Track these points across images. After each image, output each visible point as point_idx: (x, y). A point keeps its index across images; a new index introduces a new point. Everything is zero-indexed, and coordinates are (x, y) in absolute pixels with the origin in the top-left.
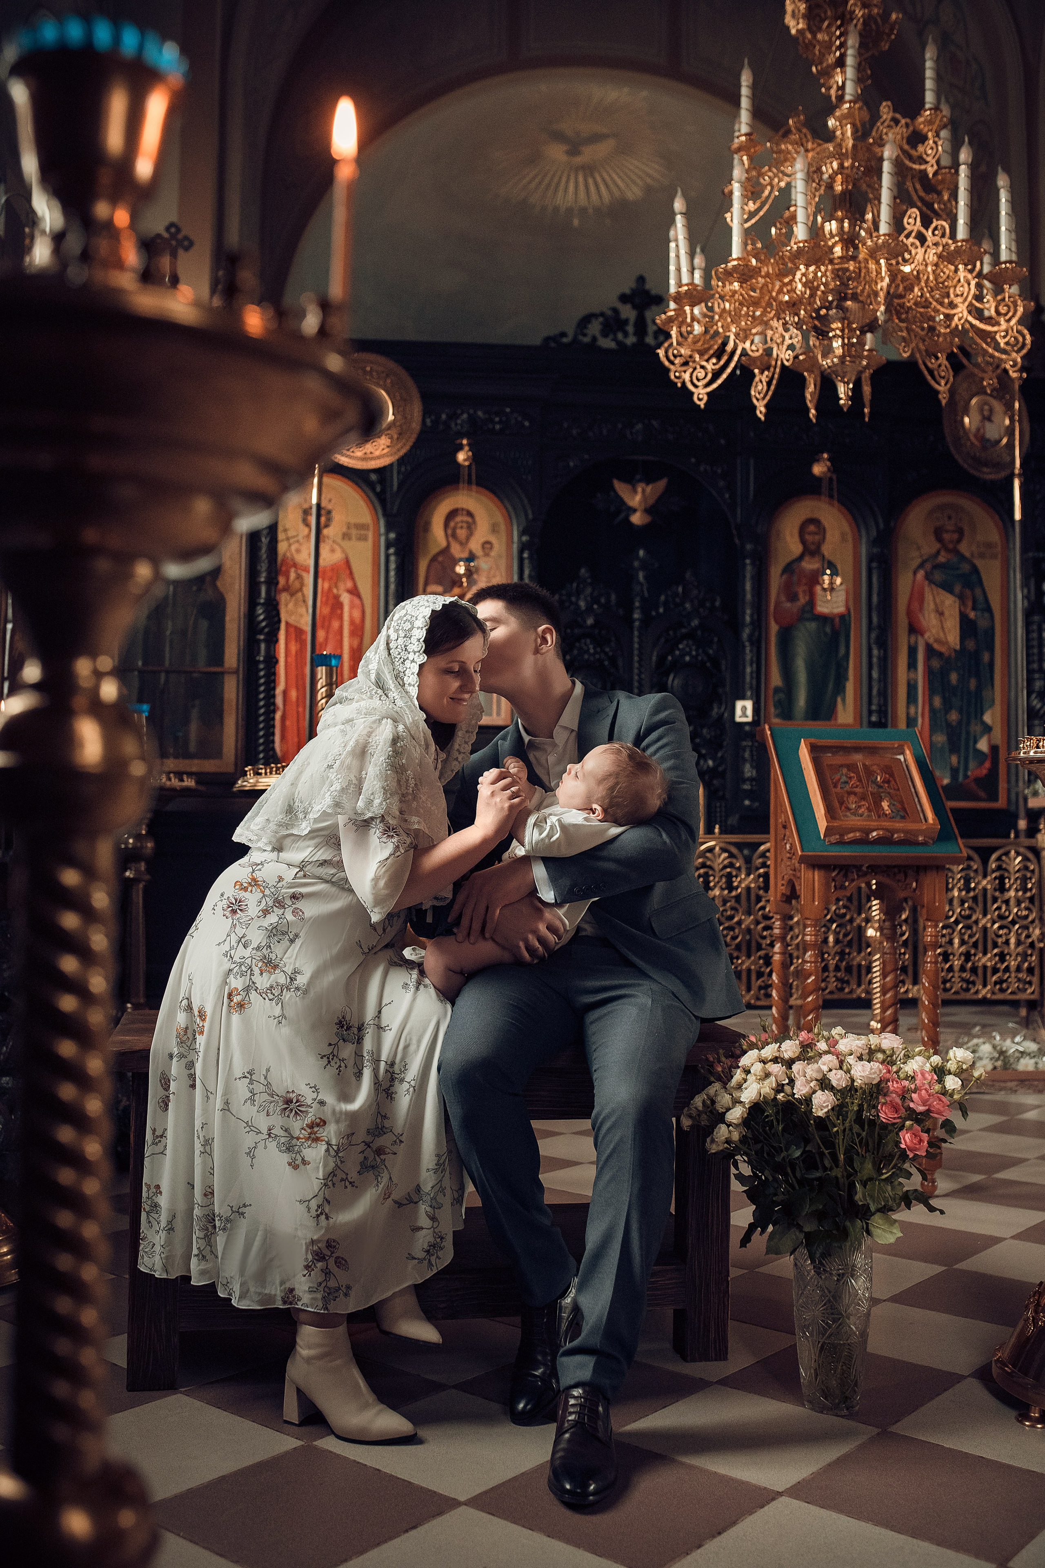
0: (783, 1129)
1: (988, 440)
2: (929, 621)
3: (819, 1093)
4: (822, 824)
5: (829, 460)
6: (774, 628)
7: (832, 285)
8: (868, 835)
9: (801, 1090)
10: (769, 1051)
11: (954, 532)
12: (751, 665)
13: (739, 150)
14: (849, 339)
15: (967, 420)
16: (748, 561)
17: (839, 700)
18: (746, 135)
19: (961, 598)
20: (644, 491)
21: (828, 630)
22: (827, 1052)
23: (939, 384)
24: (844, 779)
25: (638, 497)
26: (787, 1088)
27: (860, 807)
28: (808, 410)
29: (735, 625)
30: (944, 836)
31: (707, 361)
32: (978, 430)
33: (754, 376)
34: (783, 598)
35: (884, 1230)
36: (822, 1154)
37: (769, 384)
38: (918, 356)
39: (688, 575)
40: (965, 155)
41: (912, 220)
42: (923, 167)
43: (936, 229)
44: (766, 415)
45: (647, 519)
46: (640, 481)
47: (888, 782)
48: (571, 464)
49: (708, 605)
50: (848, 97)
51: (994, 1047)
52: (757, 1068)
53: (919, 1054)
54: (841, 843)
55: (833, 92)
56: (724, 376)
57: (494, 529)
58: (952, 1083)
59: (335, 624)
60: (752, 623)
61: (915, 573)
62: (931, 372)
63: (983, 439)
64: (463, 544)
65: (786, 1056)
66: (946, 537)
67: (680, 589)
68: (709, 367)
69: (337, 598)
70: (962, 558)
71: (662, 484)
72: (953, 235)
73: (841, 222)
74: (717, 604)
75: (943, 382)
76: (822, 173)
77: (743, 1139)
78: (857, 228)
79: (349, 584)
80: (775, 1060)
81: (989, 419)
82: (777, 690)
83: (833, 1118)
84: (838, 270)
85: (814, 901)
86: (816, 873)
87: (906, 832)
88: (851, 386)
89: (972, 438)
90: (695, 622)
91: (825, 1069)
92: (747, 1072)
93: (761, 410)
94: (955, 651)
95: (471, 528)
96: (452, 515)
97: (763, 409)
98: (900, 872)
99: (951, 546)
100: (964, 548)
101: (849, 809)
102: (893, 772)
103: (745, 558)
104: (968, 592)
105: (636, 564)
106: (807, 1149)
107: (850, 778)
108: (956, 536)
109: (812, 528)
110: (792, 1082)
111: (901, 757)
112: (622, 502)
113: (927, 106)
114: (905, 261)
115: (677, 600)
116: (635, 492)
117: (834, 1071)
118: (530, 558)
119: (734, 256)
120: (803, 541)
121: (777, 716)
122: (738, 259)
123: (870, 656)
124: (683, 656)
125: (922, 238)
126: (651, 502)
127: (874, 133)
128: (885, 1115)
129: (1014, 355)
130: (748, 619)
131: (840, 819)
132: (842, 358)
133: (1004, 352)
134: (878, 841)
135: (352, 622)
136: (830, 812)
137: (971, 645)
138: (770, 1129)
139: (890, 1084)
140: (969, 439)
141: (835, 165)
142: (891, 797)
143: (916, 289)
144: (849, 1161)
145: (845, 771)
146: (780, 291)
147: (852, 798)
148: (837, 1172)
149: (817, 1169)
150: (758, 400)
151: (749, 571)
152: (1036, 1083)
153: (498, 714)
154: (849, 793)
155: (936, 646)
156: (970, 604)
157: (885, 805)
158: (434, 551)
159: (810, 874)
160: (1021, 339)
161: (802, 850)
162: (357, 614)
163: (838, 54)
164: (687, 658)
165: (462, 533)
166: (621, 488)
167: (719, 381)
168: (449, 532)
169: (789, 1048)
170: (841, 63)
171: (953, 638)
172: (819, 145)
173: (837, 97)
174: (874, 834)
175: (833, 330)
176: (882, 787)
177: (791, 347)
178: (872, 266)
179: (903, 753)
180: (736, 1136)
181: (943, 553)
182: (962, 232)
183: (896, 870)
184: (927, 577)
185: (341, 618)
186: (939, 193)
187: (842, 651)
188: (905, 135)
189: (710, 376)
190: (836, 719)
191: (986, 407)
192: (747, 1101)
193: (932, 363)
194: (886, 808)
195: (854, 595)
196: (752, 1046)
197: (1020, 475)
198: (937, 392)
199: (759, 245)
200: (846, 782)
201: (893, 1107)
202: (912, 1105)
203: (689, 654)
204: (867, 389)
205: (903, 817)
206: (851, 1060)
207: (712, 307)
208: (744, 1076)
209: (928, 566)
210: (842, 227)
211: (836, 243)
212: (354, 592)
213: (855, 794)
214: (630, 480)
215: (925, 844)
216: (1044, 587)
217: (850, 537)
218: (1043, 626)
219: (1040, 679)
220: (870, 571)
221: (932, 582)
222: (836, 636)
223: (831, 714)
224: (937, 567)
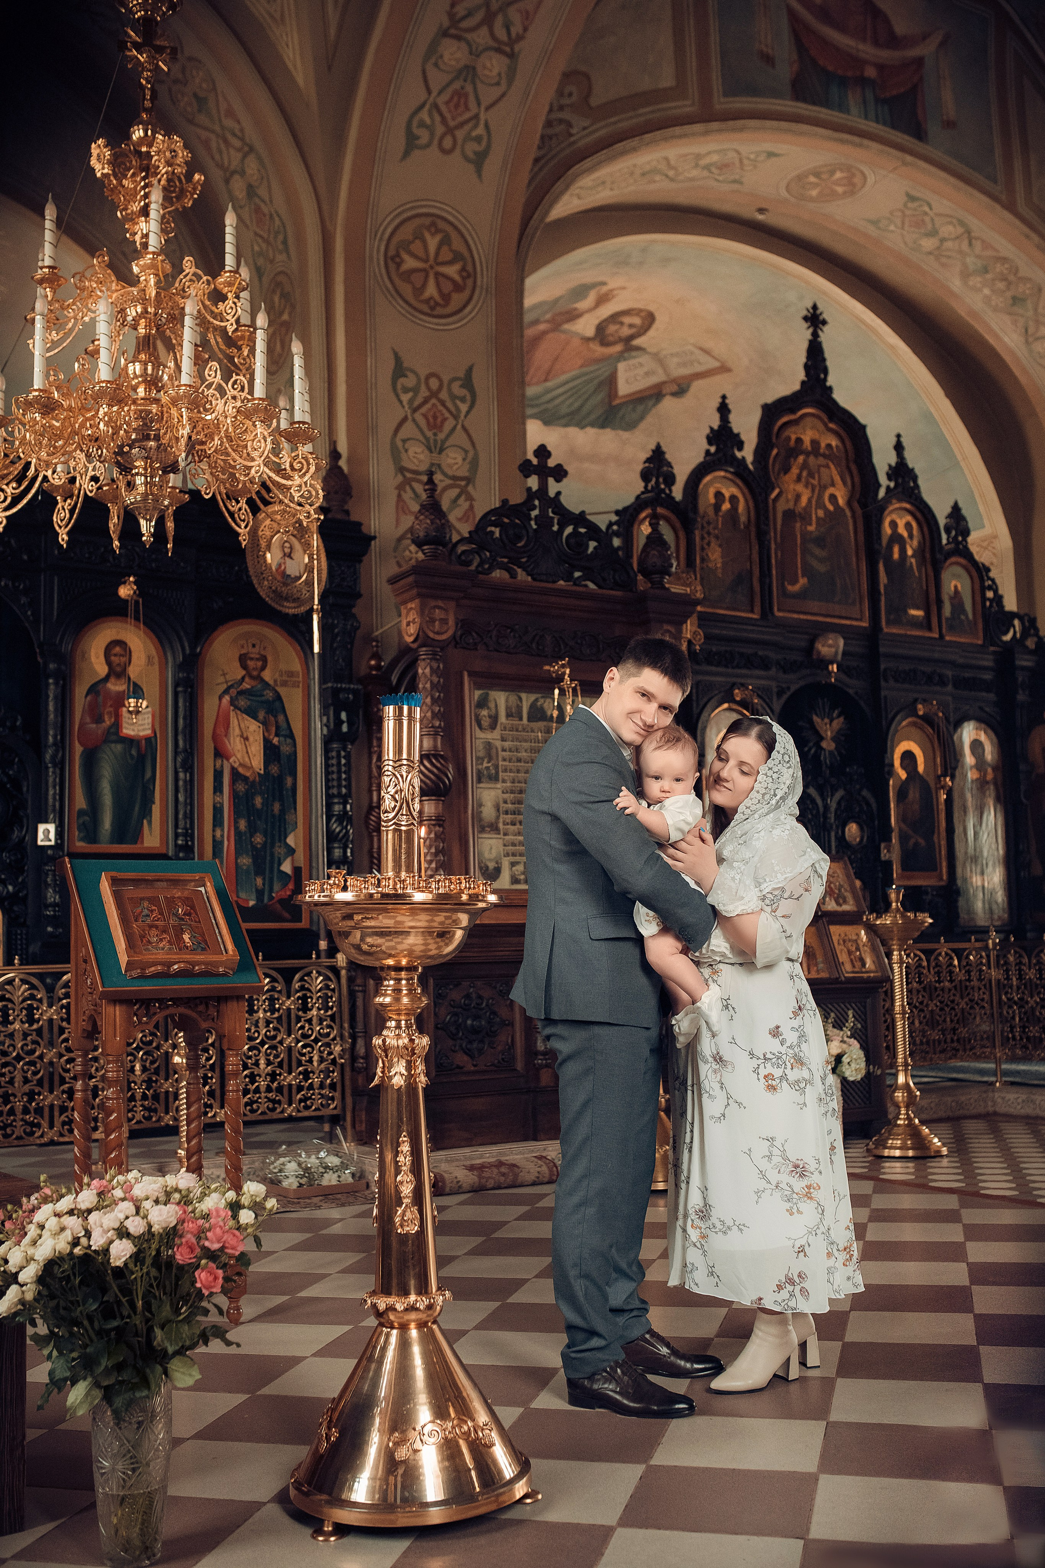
0: (81, 1282)
1: (288, 576)
2: (235, 745)
3: (117, 1242)
4: (123, 959)
5: (135, 583)
6: (78, 749)
7: (134, 425)
8: (169, 967)
9: (97, 1241)
10: (65, 1204)
11: (258, 659)
12: (54, 787)
13: (41, 282)
14: (152, 477)
15: (268, 556)
16: (51, 681)
17: (145, 822)
18: (49, 267)
19: (265, 723)
21: (134, 752)
22: (123, 1200)
23: (240, 527)
24: (146, 912)
26: (84, 1241)
27: (161, 940)
28: (111, 540)
29: (37, 746)
30: (244, 966)
31: (7, 484)
32: (280, 565)
33: (57, 503)
34: (88, 720)
35: (183, 1373)
36: (119, 1303)
37: (72, 512)
38: (219, 498)
40: (262, 320)
41: (213, 373)
42: (223, 324)
43: (235, 382)
44: (68, 543)
47: (189, 914)
50: (151, 249)
51: (299, 1165)
52: (52, 1224)
53: (215, 1190)
54: (142, 977)
55: (138, 238)
56: (25, 501)
58: (246, 1217)
60: (55, 744)
61: (220, 698)
62: (232, 515)
63: (283, 575)
65: (83, 1206)
66: (251, 664)
68: (9, 490)
70: (266, 685)
72: (251, 392)
73: (145, 364)
74: (18, 723)
75: (243, 525)
76: (126, 315)
77: (37, 1299)
78: (160, 373)
80: (71, 1213)
81: (290, 556)
82: (81, 813)
83: (131, 1266)
84: (141, 411)
85: (115, 1036)
86: (117, 1008)
87: (206, 963)
88: (153, 523)
89: (273, 572)
91: (122, 1216)
92: (42, 1227)
93: (63, 537)
94: (259, 775)
97: (66, 538)
98: (201, 1003)
99: (254, 673)
100: (267, 675)
101: (149, 942)
102: (193, 904)
103: (48, 677)
104: (271, 719)
106: (105, 1299)
107: (152, 911)
108: (260, 664)
109: (118, 649)
110: (88, 1234)
111: (202, 889)
113: (227, 268)
114: (206, 410)
117: (131, 1219)
119: (36, 387)
120: (109, 663)
121: (81, 839)
122: (39, 390)
123: (176, 779)
125: (222, 392)
127: (177, 285)
128: (181, 1256)
129: (308, 507)
130: (50, 740)
131: (141, 953)
132: (145, 496)
133: (300, 504)
134: (181, 974)
136: (131, 945)
137: (274, 769)
138: (67, 1284)
139: (186, 1225)
140: (270, 573)
141: (139, 310)
142: (192, 930)
143: (216, 438)
144: (147, 1306)
145: (146, 904)
146: (82, 425)
147: (154, 932)
148: (137, 1320)
149: (115, 1318)
150: (60, 527)
151: (52, 691)
152: (339, 1196)
154: (151, 927)
155: (241, 770)
156: (273, 730)
157: (186, 937)
159: (110, 1009)
160: (314, 493)
161: (103, 986)
163: (142, 203)
167: (19, 506)
169: (87, 1198)
170: (145, 212)
171: (257, 762)
172: (124, 287)
173: (141, 244)
174: (176, 967)
175: (136, 467)
176: (183, 919)
177: (95, 479)
178: (174, 411)
179: (204, 885)
180: (29, 1296)
181: (247, 679)
182: (259, 391)
183: (198, 1001)
184: (232, 702)
186: (239, 348)
187: (148, 775)
188: (207, 292)
189: (9, 500)
190: (142, 842)
191: (287, 545)
192: (41, 1259)
193: (233, 507)
194: (187, 940)
195: (160, 718)
196: (46, 1200)
197: (318, 611)
198: (238, 534)
199: (62, 377)
200: (148, 916)
201: (190, 1247)
202: (207, 1244)
204: (170, 525)
205: (203, 949)
206: (147, 1204)
207: (13, 432)
208: (39, 1232)
209: (233, 692)
210: (146, 369)
211: (139, 383)
213: (157, 927)
215: (225, 975)
216: (343, 716)
217: (156, 660)
218: (343, 753)
219: (339, 803)
220: (176, 695)
221: (237, 707)
222: (141, 758)
223: (137, 836)
224: (241, 693)
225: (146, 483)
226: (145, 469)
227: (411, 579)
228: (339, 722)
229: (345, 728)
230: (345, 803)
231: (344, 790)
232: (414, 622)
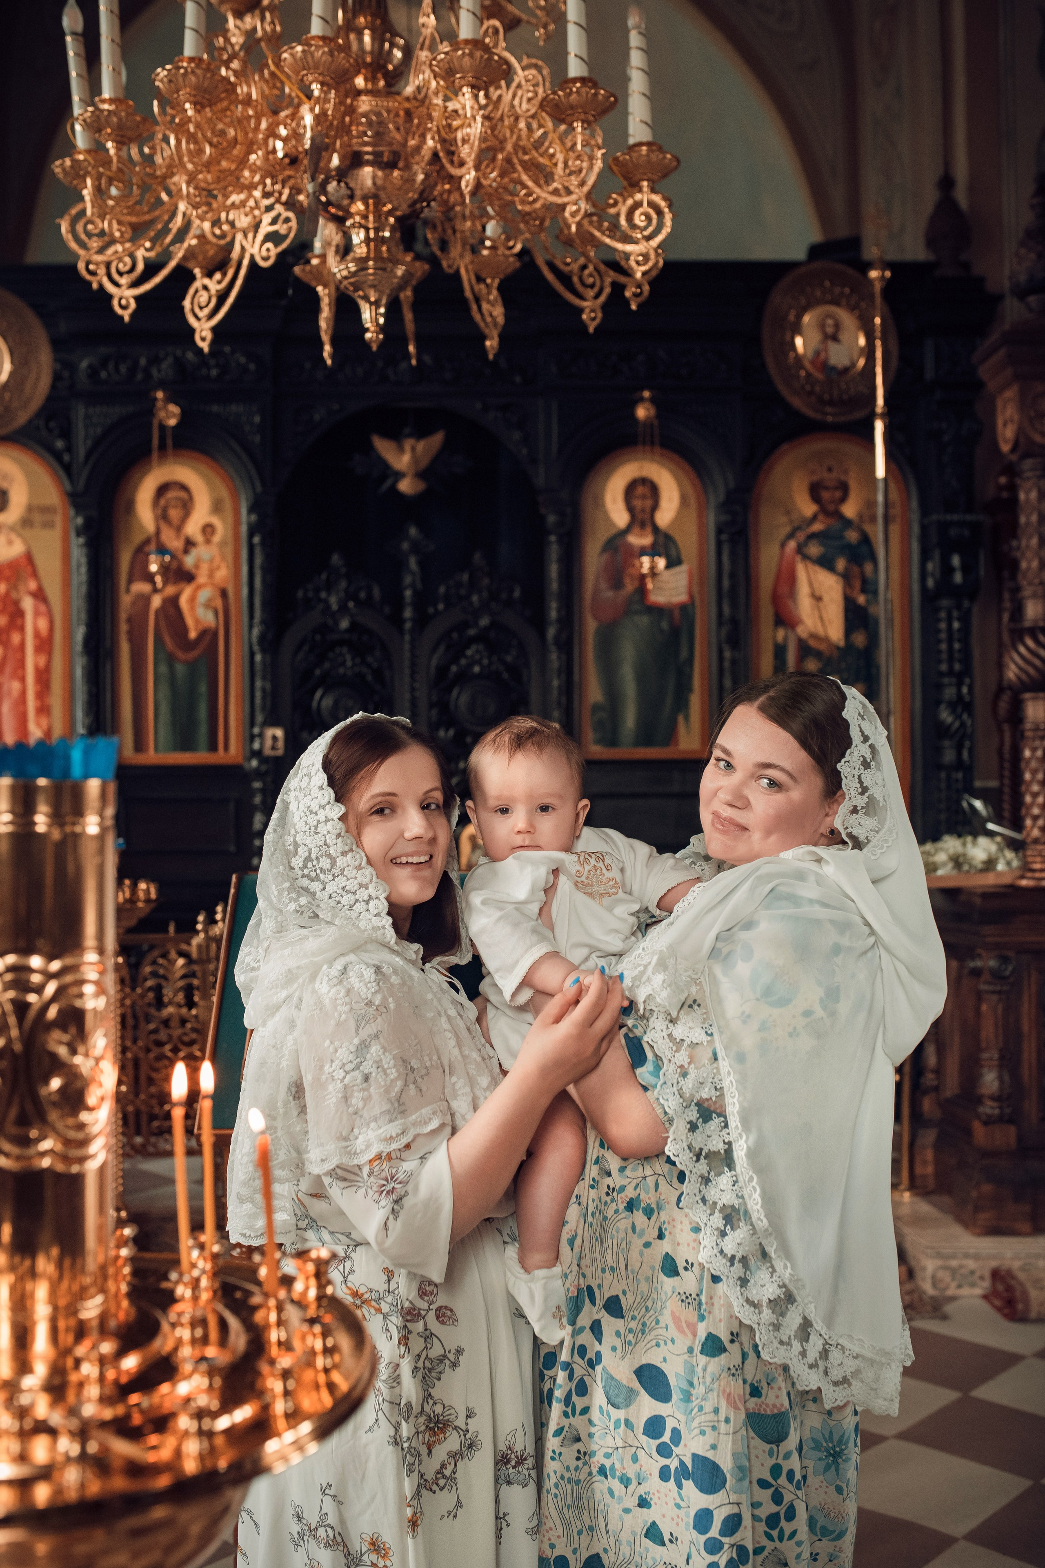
1: (834, 368)
2: (804, 606)
6: (591, 626)
11: (836, 488)
12: (559, 676)
14: (376, 231)
15: (799, 342)
16: (553, 538)
17: (681, 719)
19: (846, 577)
20: (413, 449)
21: (665, 625)
23: (582, 297)
25: (406, 458)
29: (539, 623)
32: (817, 353)
34: (603, 585)
39: (477, 557)
45: (421, 486)
46: (410, 436)
48: (317, 418)
49: (504, 596)
57: (217, 507)
59: (16, 638)
60: (559, 620)
61: (783, 545)
63: (825, 367)
64: (179, 529)
66: (826, 495)
67: (465, 577)
69: (16, 603)
70: (847, 523)
71: (437, 439)
74: (517, 594)
78: (387, 45)
79: (33, 585)
81: (835, 338)
82: (596, 708)
88: (382, 310)
89: (808, 365)
90: (484, 622)
94: (838, 648)
95: (187, 506)
96: (162, 490)
99: (831, 508)
100: (849, 510)
103: (549, 533)
104: (856, 569)
105: (405, 546)
108: (838, 494)
109: (640, 490)
112: (386, 466)
115: (463, 592)
116: (401, 450)
118: (263, 543)
120: (630, 509)
121: (598, 742)
123: (721, 659)
124: (470, 666)
126: (424, 463)
130: (553, 614)
132: (364, 262)
135: (37, 634)
137: (860, 639)
140: (802, 367)
151: (554, 551)
153: (226, 748)
155: (812, 643)
156: (857, 584)
158: (138, 539)
162: (43, 624)
164: (477, 669)
165: (174, 514)
166: (384, 447)
168: (159, 512)
171: (835, 632)
175: (352, 215)
181: (821, 517)
184: (800, 550)
185: (22, 629)
187: (684, 654)
190: (677, 743)
191: (830, 322)
195: (698, 579)
197: (883, 416)
198: (581, 310)
203: (479, 662)
209: (801, 536)
212: (40, 595)
214: (395, 436)
216: (956, 561)
217: (693, 501)
218: (955, 614)
219: (950, 685)
220: (719, 544)
221: (806, 557)
222: (675, 634)
223: (670, 737)
224: (812, 536)
225: (367, 240)
226: (365, 217)
227: (1002, 352)
228: (947, 570)
229: (958, 578)
230: (959, 685)
231: (957, 667)
232: (1012, 421)
